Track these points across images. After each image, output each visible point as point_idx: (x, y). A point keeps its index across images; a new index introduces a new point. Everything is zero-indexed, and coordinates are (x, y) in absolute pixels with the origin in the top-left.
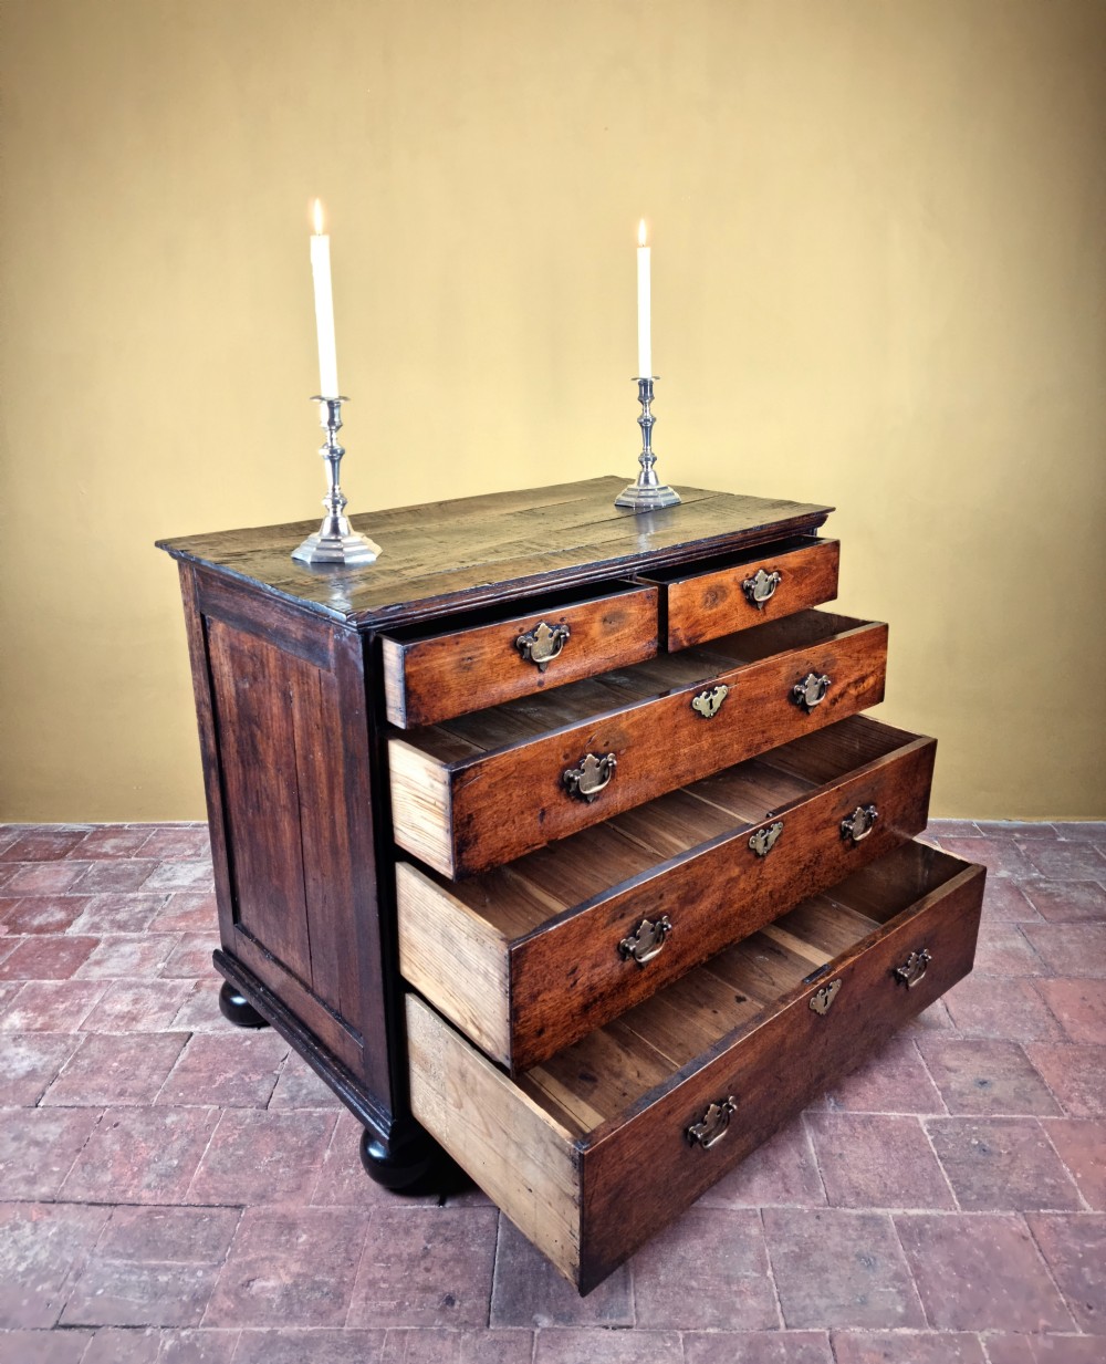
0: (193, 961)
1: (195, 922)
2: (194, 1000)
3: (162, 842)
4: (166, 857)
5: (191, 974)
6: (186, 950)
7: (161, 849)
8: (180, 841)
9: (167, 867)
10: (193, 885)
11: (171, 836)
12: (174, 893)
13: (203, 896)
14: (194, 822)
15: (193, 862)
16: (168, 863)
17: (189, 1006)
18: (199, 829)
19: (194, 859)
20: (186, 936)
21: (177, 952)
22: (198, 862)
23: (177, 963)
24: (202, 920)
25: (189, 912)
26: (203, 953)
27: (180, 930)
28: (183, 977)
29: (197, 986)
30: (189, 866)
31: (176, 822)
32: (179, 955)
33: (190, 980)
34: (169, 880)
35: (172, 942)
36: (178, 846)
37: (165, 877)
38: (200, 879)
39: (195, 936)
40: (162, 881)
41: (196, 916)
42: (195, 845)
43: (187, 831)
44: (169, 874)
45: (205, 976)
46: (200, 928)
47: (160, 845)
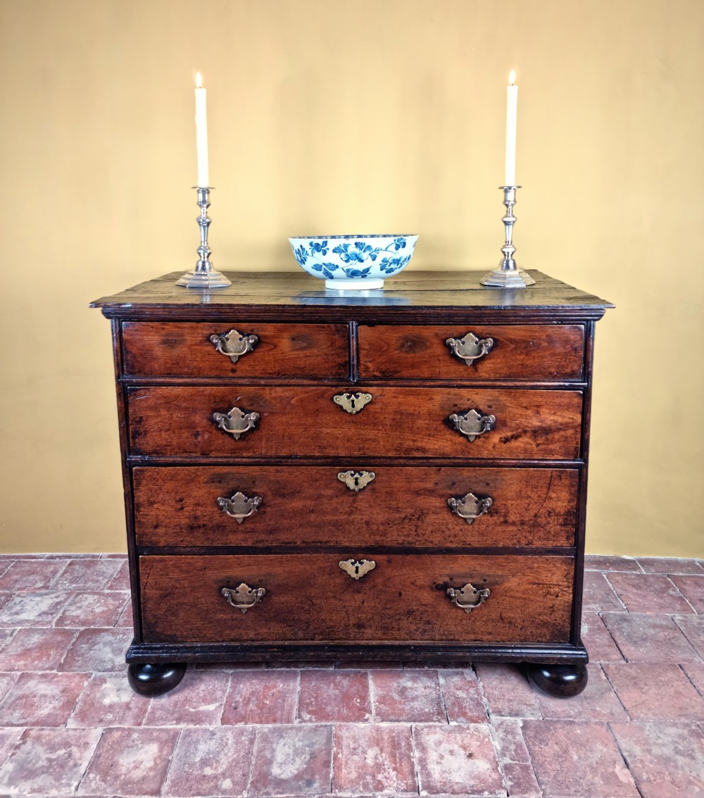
0: (25, 706)
1: (33, 661)
2: (20, 755)
3: (17, 574)
4: (19, 589)
5: (22, 721)
6: (20, 693)
7: (16, 581)
8: (33, 573)
9: (17, 600)
10: (37, 620)
11: (27, 567)
12: (19, 628)
13: (44, 632)
14: (48, 554)
15: (41, 595)
16: (19, 596)
17: (12, 762)
18: (52, 560)
19: (43, 591)
20: (22, 676)
21: (11, 694)
22: (46, 594)
23: (9, 708)
24: (39, 658)
25: (29, 650)
26: (35, 696)
27: (18, 670)
28: (12, 725)
29: (25, 736)
30: (38, 599)
31: (33, 554)
32: (13, 698)
33: (19, 729)
34: (17, 613)
35: (8, 684)
36: (31, 578)
37: (14, 611)
38: (45, 613)
39: (30, 676)
40: (11, 615)
41: (34, 654)
42: (46, 577)
43: (42, 563)
44: (18, 608)
45: (34, 724)
46: (36, 668)
47: (16, 577)
